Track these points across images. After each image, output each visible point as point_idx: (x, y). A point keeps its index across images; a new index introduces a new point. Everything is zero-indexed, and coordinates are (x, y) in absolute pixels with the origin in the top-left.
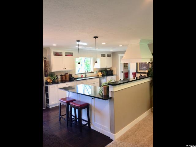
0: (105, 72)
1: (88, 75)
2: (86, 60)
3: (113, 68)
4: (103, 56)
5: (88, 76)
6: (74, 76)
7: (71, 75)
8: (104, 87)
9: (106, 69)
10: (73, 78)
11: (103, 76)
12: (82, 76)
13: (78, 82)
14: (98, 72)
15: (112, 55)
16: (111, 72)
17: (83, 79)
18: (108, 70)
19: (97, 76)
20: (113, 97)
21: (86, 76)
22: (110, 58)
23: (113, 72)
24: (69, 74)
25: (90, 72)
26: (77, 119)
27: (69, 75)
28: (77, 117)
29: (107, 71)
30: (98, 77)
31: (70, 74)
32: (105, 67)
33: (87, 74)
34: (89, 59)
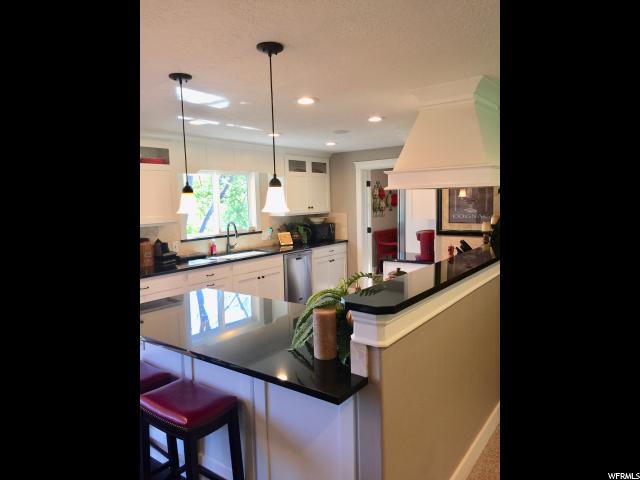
0: (305, 230)
1: (239, 243)
2: (231, 185)
3: (334, 215)
4: (297, 166)
5: (237, 248)
6: (176, 248)
7: (164, 246)
8: (322, 319)
9: (306, 218)
10: (174, 256)
11: (298, 245)
12: (212, 248)
13: (192, 275)
14: (280, 230)
15: (332, 165)
16: (326, 229)
17: (218, 259)
18: (316, 221)
19: (274, 245)
20: (377, 376)
21: (229, 250)
22: (322, 179)
23: (334, 229)
24: (153, 240)
25: (247, 230)
26: (183, 469)
27: (155, 247)
28: (182, 462)
29: (313, 226)
30: (276, 250)
31: (158, 241)
32: (303, 210)
33: (233, 241)
34: (241, 181)
